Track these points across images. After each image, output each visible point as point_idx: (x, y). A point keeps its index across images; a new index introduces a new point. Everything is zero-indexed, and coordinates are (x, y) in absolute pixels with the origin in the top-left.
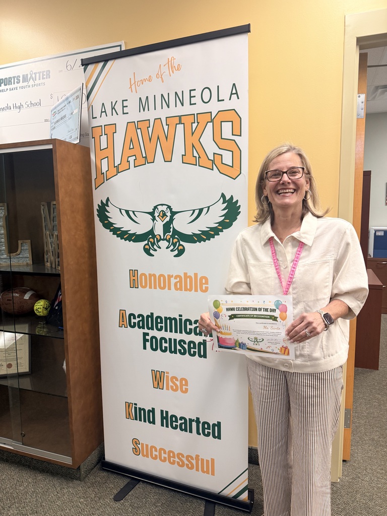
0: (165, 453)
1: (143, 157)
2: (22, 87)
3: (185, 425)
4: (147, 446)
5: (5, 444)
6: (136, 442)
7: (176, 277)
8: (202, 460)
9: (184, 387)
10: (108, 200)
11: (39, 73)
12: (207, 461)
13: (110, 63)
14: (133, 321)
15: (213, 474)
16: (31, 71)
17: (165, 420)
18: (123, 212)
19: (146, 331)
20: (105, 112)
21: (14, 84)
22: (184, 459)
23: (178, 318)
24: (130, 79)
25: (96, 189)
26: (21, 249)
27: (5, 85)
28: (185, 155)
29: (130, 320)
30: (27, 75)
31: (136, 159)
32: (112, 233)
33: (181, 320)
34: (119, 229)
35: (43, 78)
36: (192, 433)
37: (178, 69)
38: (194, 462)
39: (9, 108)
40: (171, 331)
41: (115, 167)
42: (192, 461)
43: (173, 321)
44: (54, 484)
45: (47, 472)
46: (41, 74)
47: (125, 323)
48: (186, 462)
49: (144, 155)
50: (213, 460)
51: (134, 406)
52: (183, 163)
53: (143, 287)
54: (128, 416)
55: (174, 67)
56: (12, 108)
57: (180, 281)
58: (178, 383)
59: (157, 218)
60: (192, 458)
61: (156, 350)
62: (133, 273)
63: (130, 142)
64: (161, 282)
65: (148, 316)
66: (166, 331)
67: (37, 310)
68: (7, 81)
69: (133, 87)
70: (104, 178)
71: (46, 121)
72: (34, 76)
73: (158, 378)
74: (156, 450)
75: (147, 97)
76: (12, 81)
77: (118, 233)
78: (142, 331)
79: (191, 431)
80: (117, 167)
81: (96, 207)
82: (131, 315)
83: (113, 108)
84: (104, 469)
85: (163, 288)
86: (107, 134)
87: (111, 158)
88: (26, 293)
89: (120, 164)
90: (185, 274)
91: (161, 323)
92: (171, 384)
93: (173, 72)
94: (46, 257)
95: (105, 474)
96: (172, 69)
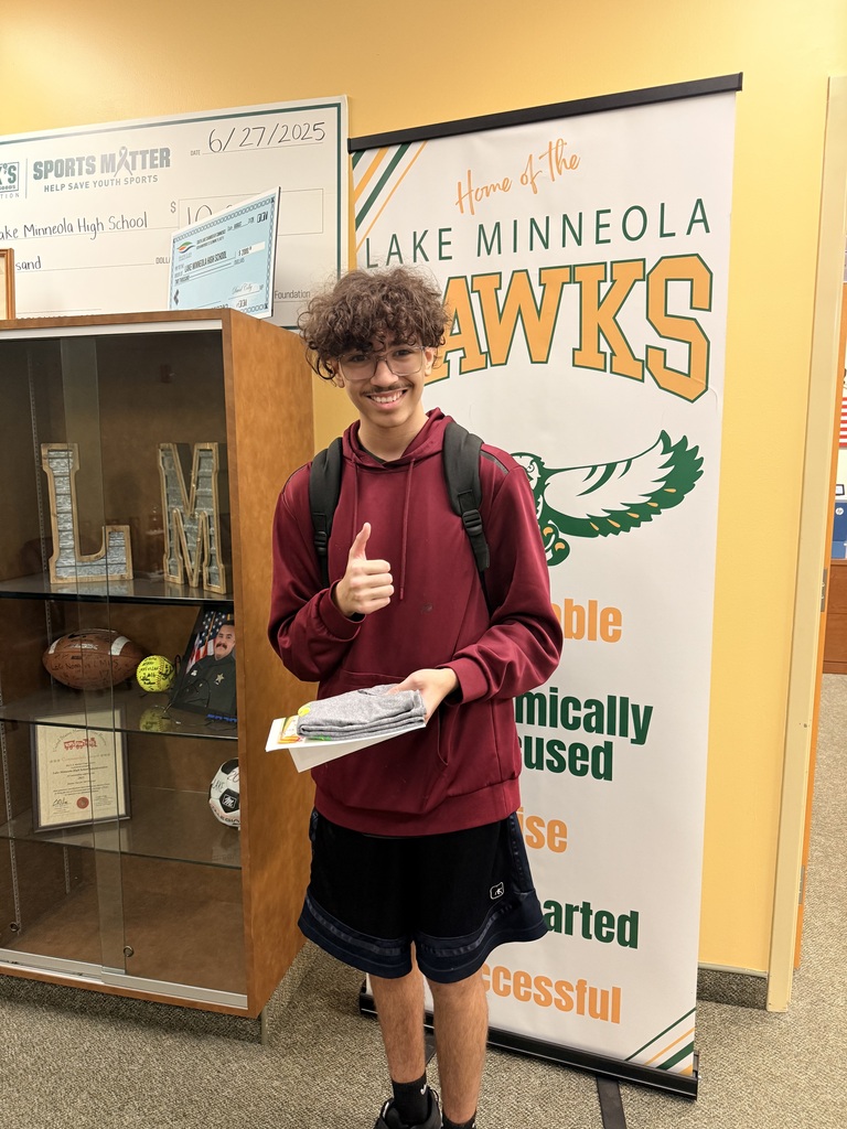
0: (507, 976)
1: (482, 353)
3: (558, 918)
8: (593, 991)
9: (557, 839)
12: (604, 993)
13: (413, 149)
15: (616, 1019)
20: (398, 253)
22: (552, 990)
23: (548, 695)
24: (460, 184)
28: (580, 349)
31: (465, 357)
33: (555, 699)
36: (571, 934)
37: (571, 167)
40: (531, 722)
42: (568, 992)
43: (537, 701)
48: (555, 995)
49: (484, 349)
50: (617, 991)
52: (574, 365)
55: (562, 162)
58: (544, 831)
60: (570, 988)
69: (466, 202)
75: (498, 225)
79: (569, 931)
83: (417, 246)
84: (363, 1012)
90: (569, 602)
93: (560, 173)
96: (558, 163)
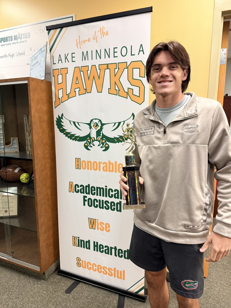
0: (96, 266)
1: (84, 89)
2: (14, 43)
3: (108, 250)
4: (85, 262)
5: (3, 256)
6: (78, 259)
7: (104, 163)
8: (118, 271)
9: (108, 228)
10: (62, 115)
11: (24, 34)
12: (121, 272)
13: (64, 29)
14: (77, 188)
15: (124, 279)
16: (19, 33)
17: (96, 247)
18: (72, 123)
19: (85, 195)
20: (61, 60)
21: (9, 41)
22: (107, 270)
23: (104, 188)
24: (77, 40)
25: (55, 108)
26: (13, 143)
27: (4, 42)
28: (110, 89)
29: (76, 188)
30: (17, 35)
31: (80, 90)
32: (65, 135)
33: (106, 189)
34: (69, 133)
35: (26, 38)
36: (112, 255)
37: (106, 35)
38: (113, 272)
39: (6, 56)
40: (100, 195)
41: (67, 95)
42: (111, 271)
43: (102, 190)
44: (30, 282)
45: (26, 274)
46: (25, 35)
47: (72, 190)
48: (108, 272)
49: (85, 88)
50: (124, 271)
51: (77, 238)
52: (109, 93)
53: (83, 169)
54: (74, 244)
55: (104, 33)
56: (8, 56)
57: (106, 166)
58: (104, 226)
59: (92, 127)
61: (91, 206)
62: (78, 160)
63: (76, 79)
64: (95, 166)
65: (86, 186)
66: (97, 195)
67: (21, 179)
68: (5, 39)
69: (78, 45)
70: (60, 101)
71: (28, 64)
72: (20, 36)
73: (92, 223)
74: (90, 265)
75: (87, 52)
76: (8, 39)
77: (68, 135)
78: (82, 195)
79: (111, 254)
80: (68, 95)
81: (55, 119)
82: (76, 185)
83: (66, 58)
84: (59, 274)
85: (96, 170)
86: (62, 74)
87: (64, 89)
88: (16, 169)
89: (70, 93)
90: (109, 162)
91: (94, 190)
92: (100, 226)
93: (103, 36)
94: (27, 148)
95: (60, 277)
96: (103, 34)
